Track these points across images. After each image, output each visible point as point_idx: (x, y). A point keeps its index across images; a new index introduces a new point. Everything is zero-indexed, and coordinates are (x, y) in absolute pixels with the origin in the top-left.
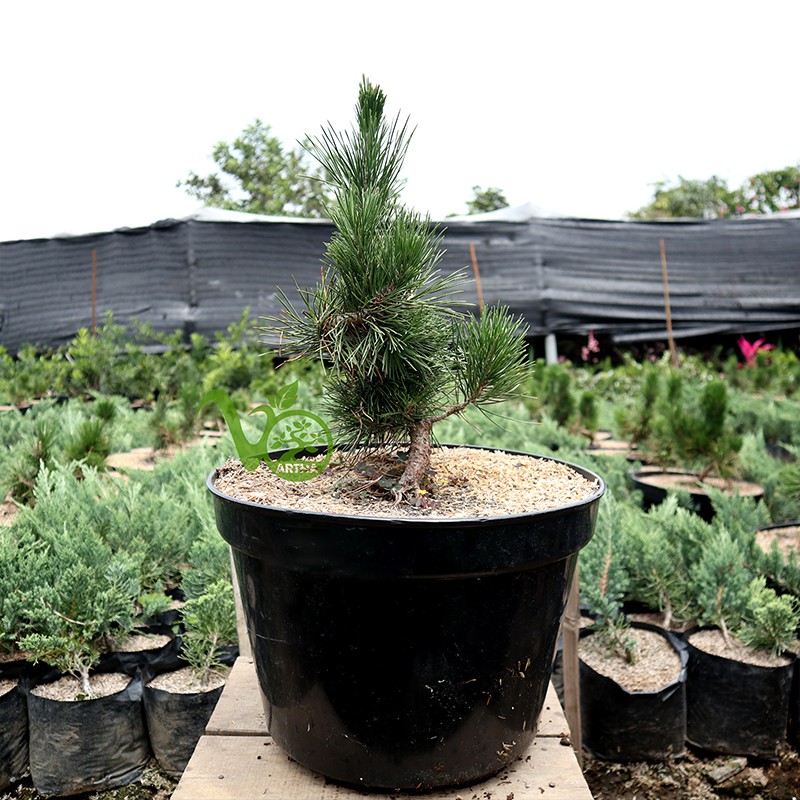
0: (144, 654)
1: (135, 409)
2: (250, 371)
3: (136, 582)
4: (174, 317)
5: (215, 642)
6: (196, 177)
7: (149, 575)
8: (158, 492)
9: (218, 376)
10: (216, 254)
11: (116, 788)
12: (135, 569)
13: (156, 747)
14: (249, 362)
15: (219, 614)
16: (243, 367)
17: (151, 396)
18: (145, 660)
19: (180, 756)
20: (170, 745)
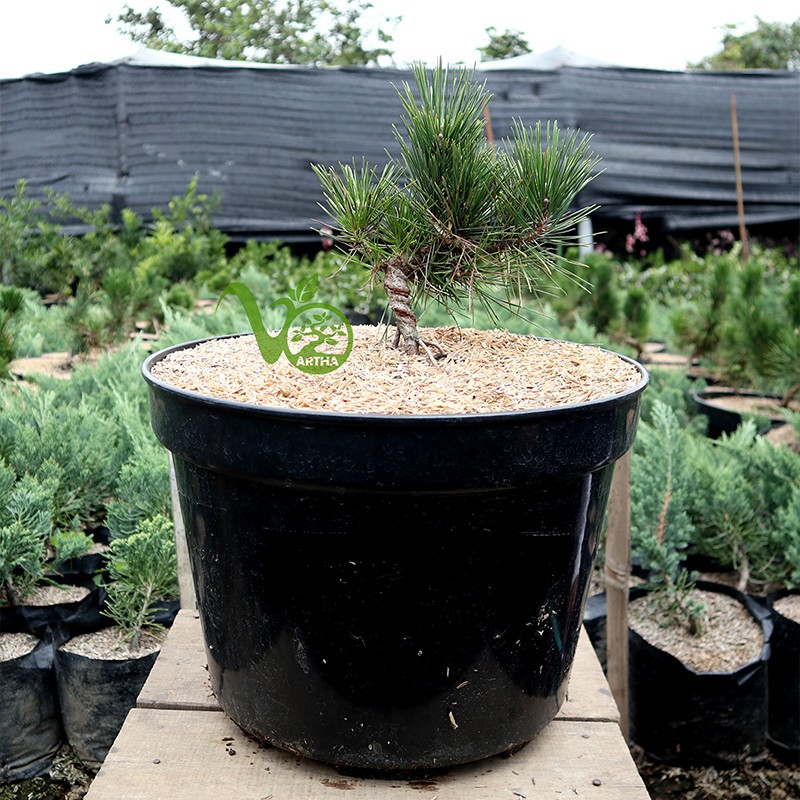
0: (57, 609)
1: (48, 306)
2: (196, 259)
3: (46, 515)
4: (100, 189)
5: (148, 595)
6: (131, 11)
7: (63, 509)
8: (77, 406)
9: (155, 265)
10: (153, 108)
11: (17, 782)
12: (46, 499)
13: (70, 730)
14: (194, 248)
15: (155, 560)
16: (187, 254)
17: (67, 290)
18: (58, 617)
19: (101, 742)
20: (89, 728)
